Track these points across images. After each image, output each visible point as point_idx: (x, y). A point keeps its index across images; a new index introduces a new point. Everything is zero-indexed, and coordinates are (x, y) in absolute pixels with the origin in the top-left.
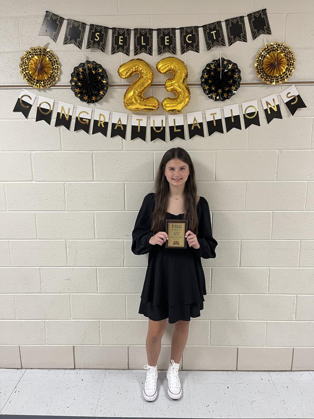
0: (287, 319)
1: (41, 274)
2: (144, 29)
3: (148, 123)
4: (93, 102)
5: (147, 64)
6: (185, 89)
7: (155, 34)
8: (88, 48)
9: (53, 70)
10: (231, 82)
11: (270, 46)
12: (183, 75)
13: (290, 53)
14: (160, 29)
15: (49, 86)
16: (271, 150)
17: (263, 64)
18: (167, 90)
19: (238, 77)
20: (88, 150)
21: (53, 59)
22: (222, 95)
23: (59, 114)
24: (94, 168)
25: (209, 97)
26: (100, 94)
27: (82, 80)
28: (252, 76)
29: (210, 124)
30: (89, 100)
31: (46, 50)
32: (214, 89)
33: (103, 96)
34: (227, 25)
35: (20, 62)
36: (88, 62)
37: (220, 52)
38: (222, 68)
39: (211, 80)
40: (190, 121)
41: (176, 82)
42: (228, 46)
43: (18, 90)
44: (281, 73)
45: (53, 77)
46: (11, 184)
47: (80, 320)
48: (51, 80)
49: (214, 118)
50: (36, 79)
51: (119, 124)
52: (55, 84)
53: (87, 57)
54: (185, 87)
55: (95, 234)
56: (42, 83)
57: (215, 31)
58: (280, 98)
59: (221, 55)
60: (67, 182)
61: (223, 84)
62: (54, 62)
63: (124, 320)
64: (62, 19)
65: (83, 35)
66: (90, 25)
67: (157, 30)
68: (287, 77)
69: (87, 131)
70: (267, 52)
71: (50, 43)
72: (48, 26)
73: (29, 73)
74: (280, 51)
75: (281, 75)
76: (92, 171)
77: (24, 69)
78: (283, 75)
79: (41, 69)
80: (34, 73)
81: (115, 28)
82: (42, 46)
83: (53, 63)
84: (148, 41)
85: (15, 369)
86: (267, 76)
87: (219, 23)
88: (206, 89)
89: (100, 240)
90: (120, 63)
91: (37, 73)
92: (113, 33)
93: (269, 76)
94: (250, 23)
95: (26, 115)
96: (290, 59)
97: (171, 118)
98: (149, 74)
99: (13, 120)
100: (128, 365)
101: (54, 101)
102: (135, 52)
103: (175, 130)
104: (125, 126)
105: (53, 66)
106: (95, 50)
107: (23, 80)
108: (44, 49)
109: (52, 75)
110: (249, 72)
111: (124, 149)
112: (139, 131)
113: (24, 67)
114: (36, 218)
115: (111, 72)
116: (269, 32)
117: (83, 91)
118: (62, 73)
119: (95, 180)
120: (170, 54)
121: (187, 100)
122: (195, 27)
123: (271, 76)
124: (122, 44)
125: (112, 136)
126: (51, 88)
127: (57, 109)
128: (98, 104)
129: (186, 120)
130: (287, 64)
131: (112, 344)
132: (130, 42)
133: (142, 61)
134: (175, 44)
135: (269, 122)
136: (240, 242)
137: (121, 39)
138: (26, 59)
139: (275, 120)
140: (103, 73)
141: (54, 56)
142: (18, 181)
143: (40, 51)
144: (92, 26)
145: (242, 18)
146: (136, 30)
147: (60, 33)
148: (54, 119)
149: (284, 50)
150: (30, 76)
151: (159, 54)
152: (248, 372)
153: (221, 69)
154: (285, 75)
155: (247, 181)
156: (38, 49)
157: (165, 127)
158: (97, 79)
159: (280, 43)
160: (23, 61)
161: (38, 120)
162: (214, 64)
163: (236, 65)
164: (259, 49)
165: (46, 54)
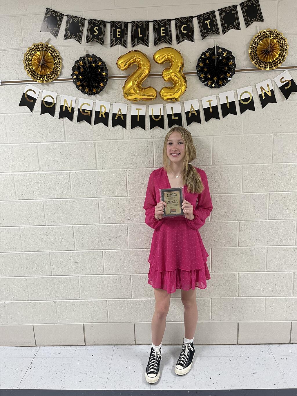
0: (285, 295)
1: (51, 258)
2: (140, 21)
3: (147, 112)
4: (94, 94)
5: (144, 55)
6: (182, 78)
7: (151, 25)
8: (87, 42)
9: (55, 65)
10: (226, 69)
11: (263, 32)
12: (180, 65)
13: (283, 39)
14: (156, 21)
15: (52, 80)
16: (266, 134)
17: (256, 50)
18: (164, 80)
19: (232, 64)
20: (90, 139)
21: (55, 54)
22: (217, 82)
23: (62, 106)
24: (97, 156)
25: (205, 85)
26: (100, 85)
27: (82, 73)
28: (247, 62)
29: (206, 110)
30: (90, 92)
31: (47, 46)
32: (209, 77)
33: (103, 87)
34: (221, 14)
35: (23, 58)
36: (88, 55)
37: (214, 41)
38: (217, 55)
39: (206, 68)
40: (188, 109)
41: (173, 71)
42: (222, 34)
43: (23, 85)
44: (275, 59)
45: (55, 71)
46: (20, 175)
47: (89, 300)
48: (54, 75)
49: (210, 105)
50: (39, 74)
51: (119, 114)
52: (57, 78)
53: (87, 51)
54: (182, 76)
55: (100, 219)
56: (45, 77)
57: (209, 21)
58: (274, 83)
59: (216, 43)
60: (72, 171)
61: (218, 71)
62: (56, 56)
63: (130, 299)
64: (62, 15)
65: (83, 29)
66: (89, 20)
67: (154, 22)
68: (281, 62)
69: (90, 122)
70: (260, 39)
71: (51, 38)
72: (48, 23)
73: (32, 68)
74: (273, 37)
75: (275, 61)
76: (95, 160)
77: (28, 65)
78: (276, 60)
79: (43, 64)
80: (37, 69)
81: (113, 22)
82: (44, 42)
83: (55, 58)
84: (145, 32)
85: (30, 346)
86: (261, 62)
87: (213, 12)
88: (201, 77)
89: (105, 225)
90: (118, 55)
91: (40, 68)
92: (111, 27)
93: (263, 62)
94: (243, 12)
95: (31, 109)
96: (283, 45)
97: (169, 106)
98: (147, 64)
99: (19, 114)
100: (135, 341)
101: (57, 94)
102: (132, 44)
103: (173, 118)
104: (125, 116)
105: (55, 60)
106: (94, 44)
107: (27, 76)
108: (46, 45)
109: (55, 69)
110: (243, 59)
111: (125, 138)
112: (138, 120)
113: (27, 63)
114: (44, 206)
115: (109, 65)
116: (261, 19)
117: (84, 83)
118: (64, 67)
119: (98, 168)
120: (167, 44)
121: (183, 88)
122: (190, 17)
123: (264, 62)
124: (120, 37)
125: (113, 125)
126: (54, 82)
127: (60, 102)
128: (99, 96)
129: (183, 108)
130: (279, 50)
131: (120, 322)
132: (127, 35)
133: (139, 53)
134: (171, 34)
135: (263, 106)
136: (238, 223)
137: (119, 32)
138: (29, 55)
139: (269, 105)
140: (102, 66)
141: (55, 52)
142: (26, 172)
143: (42, 47)
144: (90, 20)
145: (235, 7)
146: (133, 22)
147: (60, 29)
148: (58, 111)
149: (276, 36)
150: (34, 71)
151: (156, 45)
152: (249, 345)
153: (216, 57)
154: (279, 61)
155: (243, 165)
156: (40, 45)
157: (163, 115)
158: (97, 71)
159: (272, 29)
160: (26, 57)
161: (42, 113)
162: (209, 53)
163: (230, 52)
164: (252, 36)
165: (48, 50)
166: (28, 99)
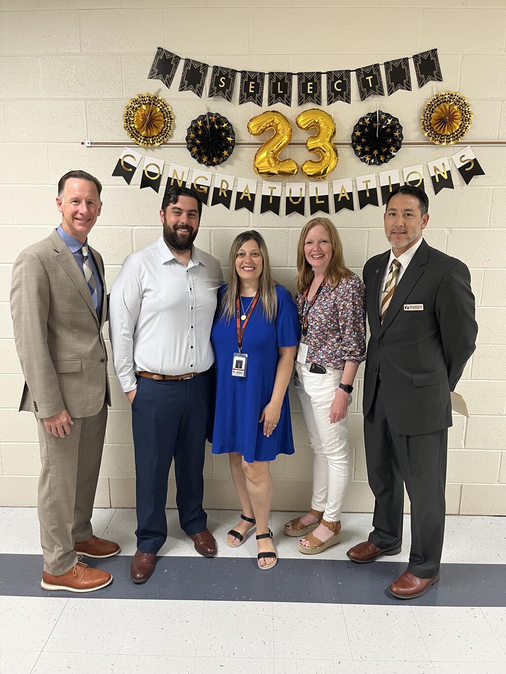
0: (455, 447)
2: (281, 73)
3: (283, 192)
4: (214, 164)
5: (284, 117)
6: (332, 149)
7: (295, 79)
8: (209, 97)
9: (164, 124)
10: (390, 141)
11: (441, 96)
12: (330, 133)
13: (466, 105)
14: (301, 73)
15: (159, 144)
16: (439, 229)
17: (431, 119)
19: (399, 135)
20: (204, 225)
21: (165, 110)
22: (378, 157)
23: (169, 179)
25: (361, 160)
26: (224, 154)
27: (201, 137)
28: (417, 133)
29: (362, 194)
30: (209, 163)
31: (157, 98)
32: (368, 150)
33: (227, 157)
34: (387, 69)
35: (124, 113)
36: (210, 114)
37: (377, 103)
39: (364, 139)
40: (337, 191)
41: (321, 140)
42: (387, 95)
43: (119, 148)
44: (454, 131)
45: (165, 132)
48: (162, 137)
49: (367, 187)
50: (143, 134)
51: (246, 193)
52: (166, 141)
53: (208, 108)
54: (333, 147)
56: (151, 139)
57: (372, 77)
58: (451, 162)
59: (379, 107)
61: (380, 143)
62: (167, 113)
64: (178, 59)
65: (205, 79)
66: (214, 67)
67: (298, 74)
68: (462, 135)
69: (206, 202)
70: (437, 104)
71: (162, 89)
72: (159, 67)
73: (134, 127)
74: (453, 103)
75: (454, 134)
77: (129, 122)
79: (150, 122)
80: (141, 128)
81: (245, 72)
82: (152, 93)
83: (166, 115)
84: (286, 88)
85: (102, 508)
86: (436, 134)
87: (377, 66)
88: (358, 150)
90: (250, 116)
91: (144, 128)
92: (243, 78)
93: (438, 134)
94: (416, 67)
95: (129, 182)
96: (465, 113)
97: (313, 186)
98: (287, 130)
99: (112, 186)
101: (164, 162)
102: (269, 101)
103: (317, 202)
104: (253, 196)
105: (165, 118)
106: (219, 99)
107: (126, 136)
108: (155, 97)
109: (164, 130)
110: (413, 129)
111: (251, 225)
112: (271, 202)
113: (128, 120)
116: (440, 79)
117: (202, 150)
118: (176, 127)
120: (313, 104)
121: (333, 164)
122: (346, 71)
123: (440, 134)
124: (253, 91)
125: (237, 207)
126: (162, 146)
127: (168, 173)
129: (331, 189)
130: (461, 119)
132: (263, 90)
133: (277, 114)
134: (320, 92)
135: (436, 191)
138: (131, 109)
139: (444, 190)
140: (228, 128)
143: (149, 100)
144: (216, 68)
145: (406, 60)
146: (271, 74)
147: (175, 76)
148: (164, 185)
149: (458, 101)
151: (300, 105)
153: (378, 124)
154: (459, 133)
156: (147, 96)
157: (304, 197)
158: (220, 135)
159: (453, 92)
160: (127, 112)
161: (143, 186)
162: (368, 119)
163: (397, 119)
164: (426, 100)
165: (156, 104)
166: (124, 167)
